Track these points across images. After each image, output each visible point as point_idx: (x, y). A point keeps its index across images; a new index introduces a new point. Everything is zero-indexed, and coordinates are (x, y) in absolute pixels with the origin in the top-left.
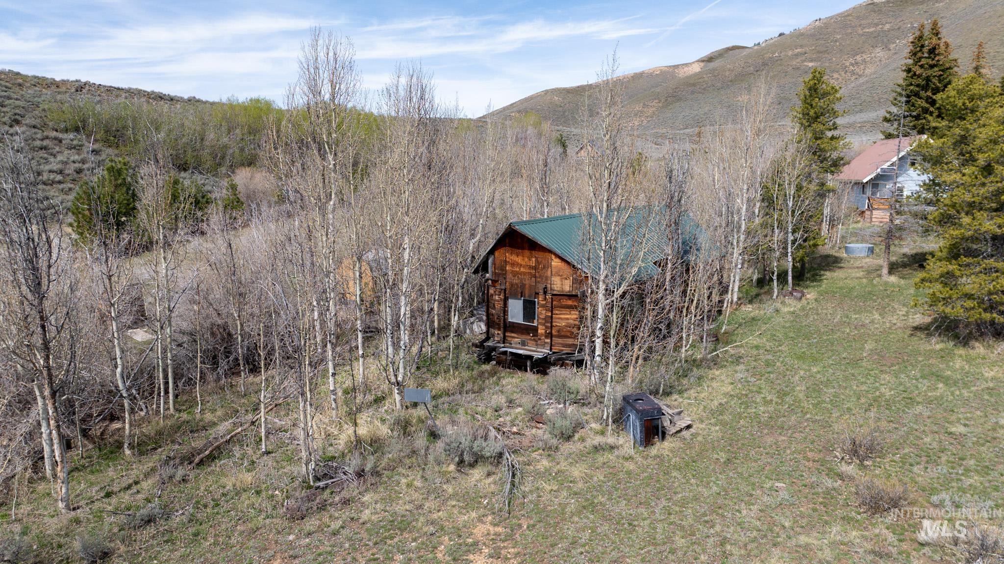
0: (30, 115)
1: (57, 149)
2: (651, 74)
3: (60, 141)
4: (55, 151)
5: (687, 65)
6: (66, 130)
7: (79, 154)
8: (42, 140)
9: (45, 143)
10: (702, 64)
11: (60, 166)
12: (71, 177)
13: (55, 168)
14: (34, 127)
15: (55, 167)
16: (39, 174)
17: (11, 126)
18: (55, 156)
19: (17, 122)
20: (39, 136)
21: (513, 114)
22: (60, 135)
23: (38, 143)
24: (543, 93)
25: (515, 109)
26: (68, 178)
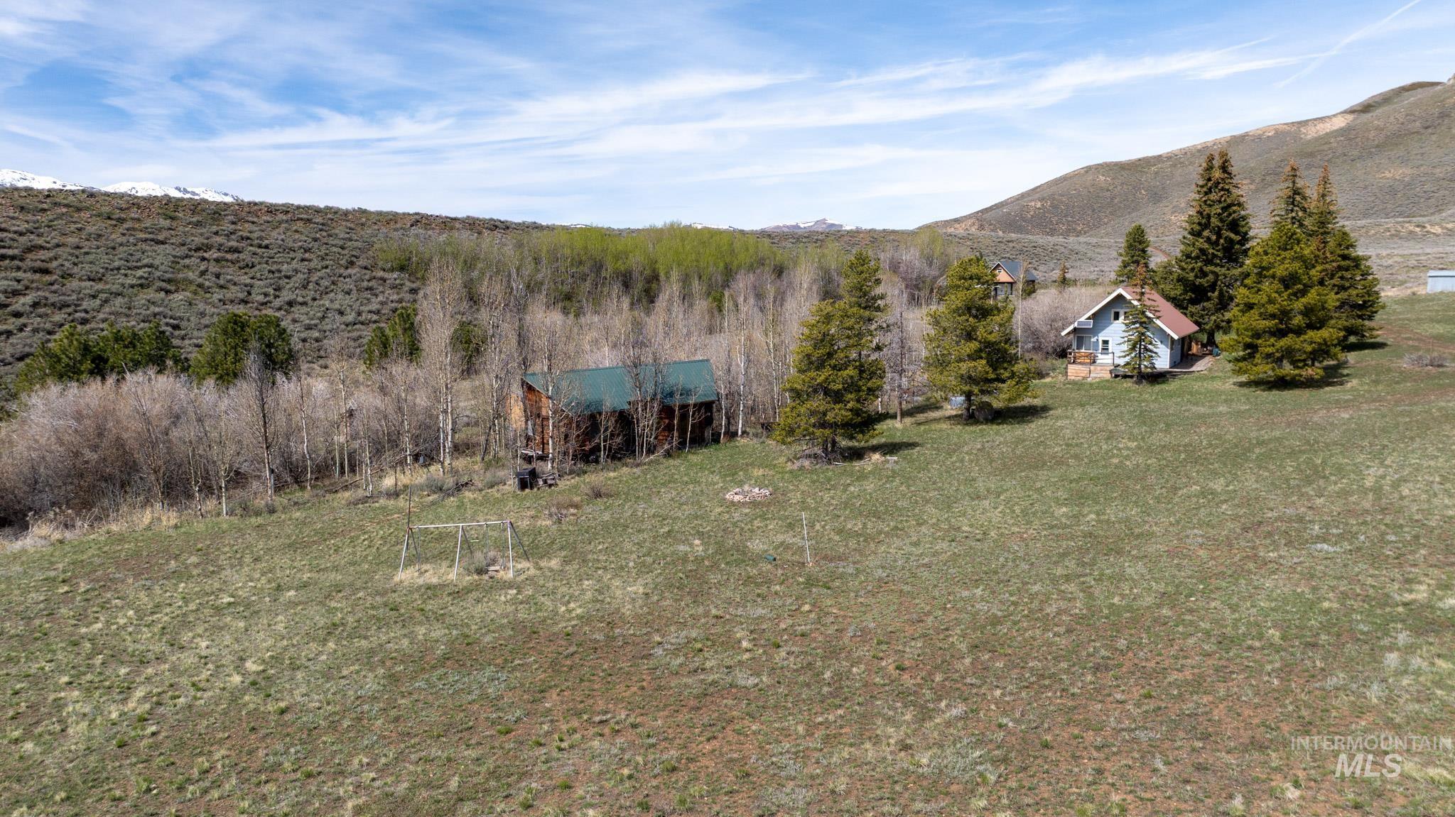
0: (364, 256)
1: (381, 289)
2: (1260, 137)
3: (385, 280)
4: (377, 291)
5: (1322, 119)
6: (392, 270)
7: (398, 294)
8: (369, 281)
9: (370, 284)
10: (1350, 117)
11: (378, 306)
12: (386, 317)
13: (374, 309)
14: (366, 268)
15: (374, 307)
16: (359, 314)
17: (347, 268)
18: (377, 296)
19: (352, 263)
20: (367, 277)
21: (1033, 204)
22: (386, 275)
23: (365, 284)
24: (1083, 171)
25: (1037, 196)
26: (384, 318)
